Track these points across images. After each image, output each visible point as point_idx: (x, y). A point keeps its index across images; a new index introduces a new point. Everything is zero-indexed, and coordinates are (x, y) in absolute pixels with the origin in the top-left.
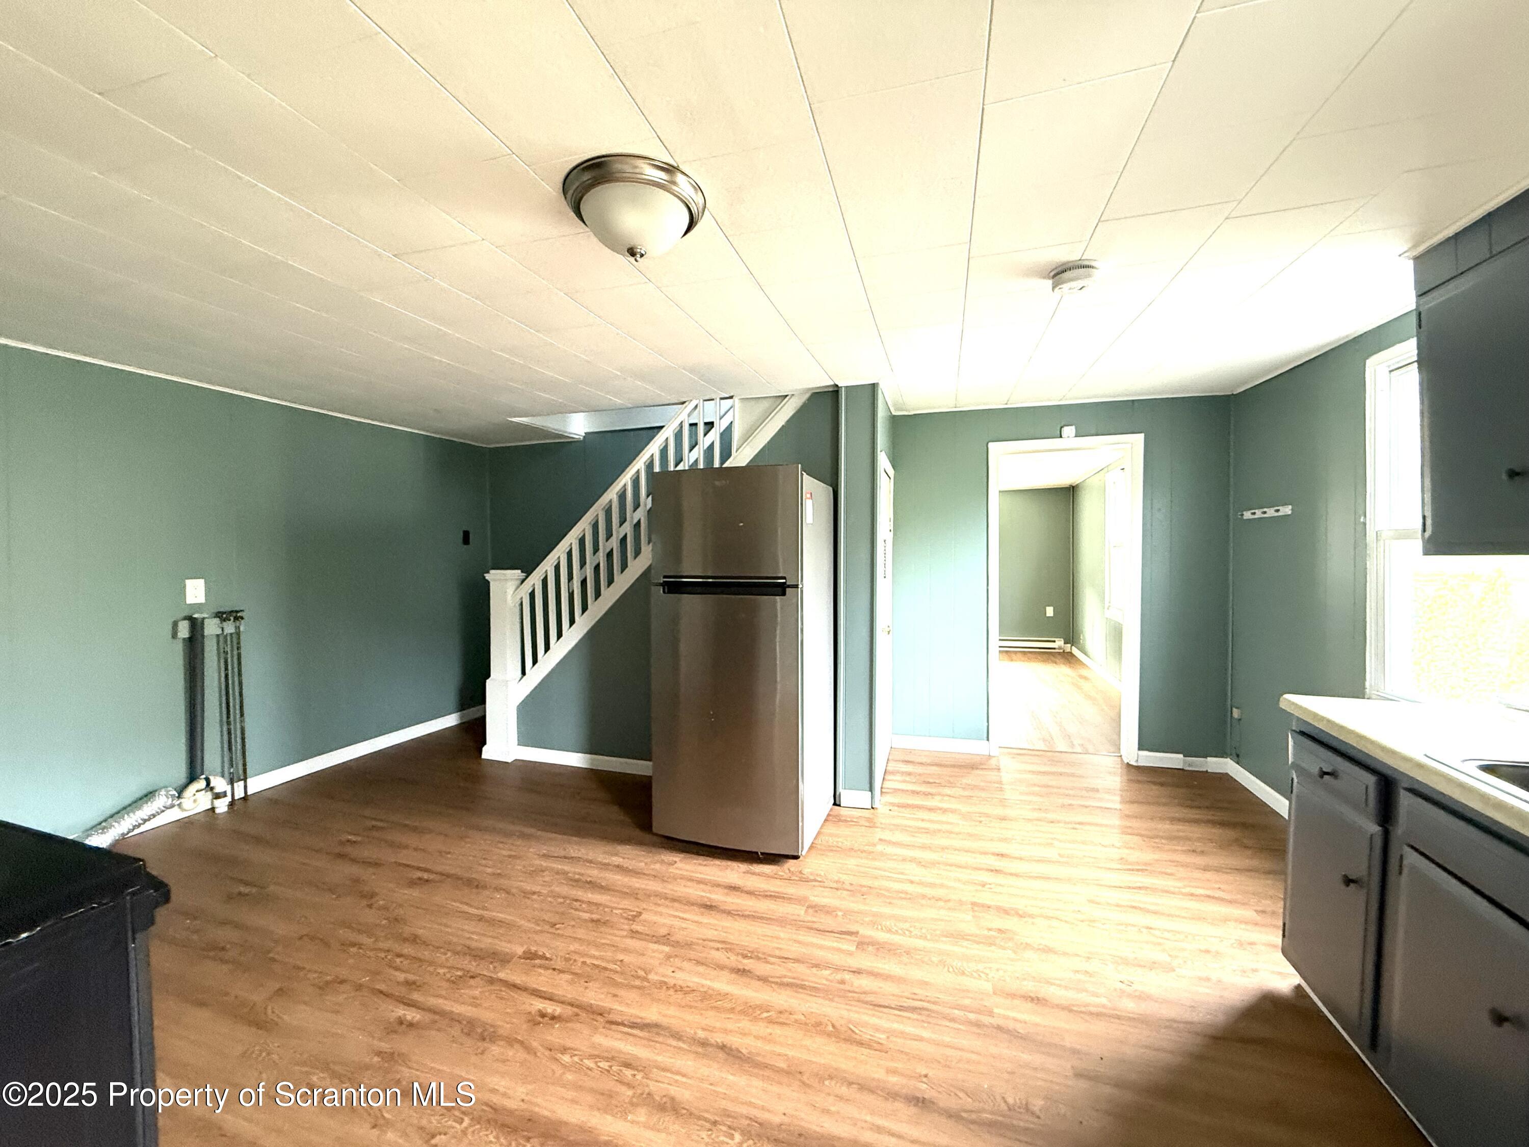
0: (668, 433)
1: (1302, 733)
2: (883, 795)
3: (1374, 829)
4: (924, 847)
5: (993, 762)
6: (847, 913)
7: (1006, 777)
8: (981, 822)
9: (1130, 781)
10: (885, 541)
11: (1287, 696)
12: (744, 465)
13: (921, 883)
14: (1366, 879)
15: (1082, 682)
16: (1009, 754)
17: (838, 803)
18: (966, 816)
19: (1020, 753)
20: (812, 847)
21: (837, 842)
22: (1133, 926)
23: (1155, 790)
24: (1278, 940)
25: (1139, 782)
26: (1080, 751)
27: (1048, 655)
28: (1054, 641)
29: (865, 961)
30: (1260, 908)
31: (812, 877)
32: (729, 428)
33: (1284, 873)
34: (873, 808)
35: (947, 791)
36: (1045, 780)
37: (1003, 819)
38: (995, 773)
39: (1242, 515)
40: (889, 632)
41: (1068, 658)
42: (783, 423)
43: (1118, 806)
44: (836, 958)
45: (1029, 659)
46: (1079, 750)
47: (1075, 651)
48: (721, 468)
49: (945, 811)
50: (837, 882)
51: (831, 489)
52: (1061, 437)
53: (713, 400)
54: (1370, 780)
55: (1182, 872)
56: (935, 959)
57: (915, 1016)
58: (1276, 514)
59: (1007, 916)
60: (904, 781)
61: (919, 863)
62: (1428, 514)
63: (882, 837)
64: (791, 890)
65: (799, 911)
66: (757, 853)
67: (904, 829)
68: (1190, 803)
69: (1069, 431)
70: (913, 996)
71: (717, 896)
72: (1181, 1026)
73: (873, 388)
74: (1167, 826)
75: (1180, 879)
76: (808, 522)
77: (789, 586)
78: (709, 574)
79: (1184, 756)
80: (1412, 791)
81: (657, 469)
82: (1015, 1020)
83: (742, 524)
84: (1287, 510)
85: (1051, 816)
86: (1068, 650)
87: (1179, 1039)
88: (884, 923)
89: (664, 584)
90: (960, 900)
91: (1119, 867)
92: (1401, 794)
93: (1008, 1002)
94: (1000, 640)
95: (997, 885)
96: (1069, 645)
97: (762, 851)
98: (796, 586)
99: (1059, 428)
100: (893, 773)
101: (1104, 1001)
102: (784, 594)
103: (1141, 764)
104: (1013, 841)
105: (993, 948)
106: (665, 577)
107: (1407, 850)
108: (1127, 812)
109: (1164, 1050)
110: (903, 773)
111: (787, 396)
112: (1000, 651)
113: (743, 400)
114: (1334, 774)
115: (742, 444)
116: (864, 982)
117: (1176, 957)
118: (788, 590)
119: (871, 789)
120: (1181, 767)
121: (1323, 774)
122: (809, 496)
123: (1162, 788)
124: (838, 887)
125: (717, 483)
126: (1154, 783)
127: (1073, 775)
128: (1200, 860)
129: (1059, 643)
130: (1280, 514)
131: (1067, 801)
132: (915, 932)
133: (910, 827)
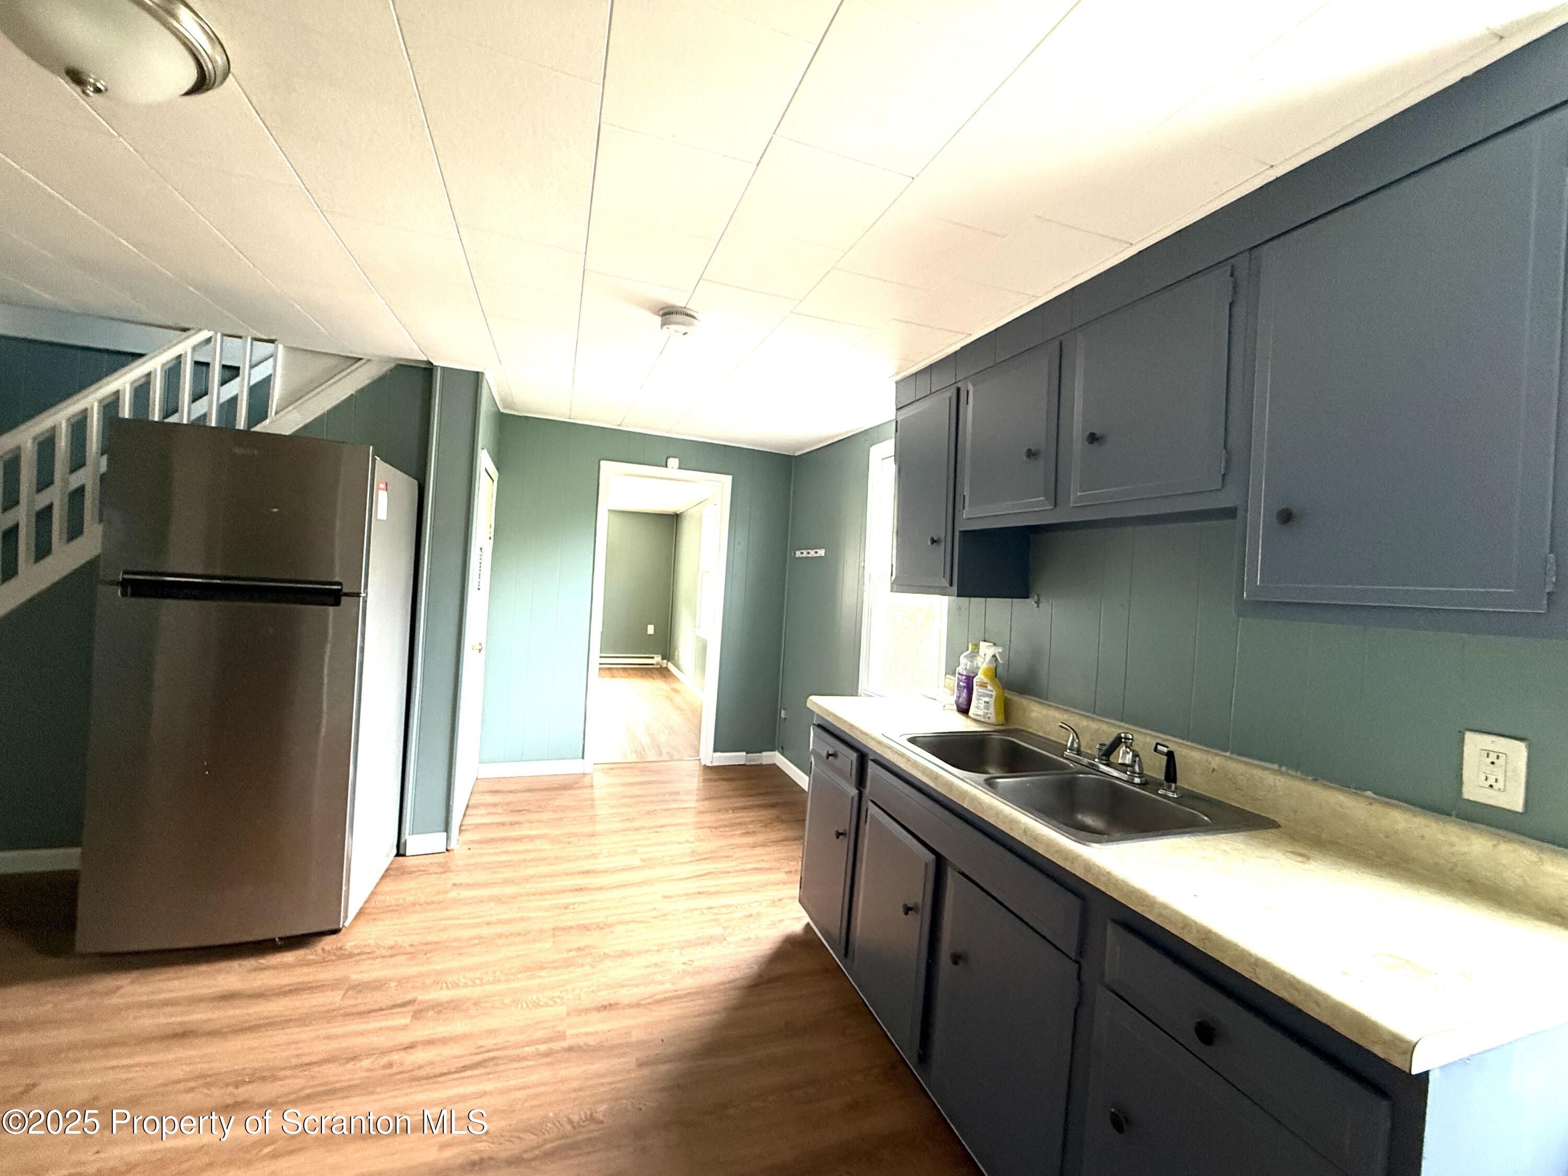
0: (155, 364)
1: (819, 726)
2: (462, 833)
3: (854, 792)
4: (506, 882)
5: (587, 780)
6: (401, 982)
7: (598, 793)
8: (569, 843)
9: (705, 780)
10: (481, 549)
11: (812, 698)
12: (287, 432)
13: (499, 922)
14: (848, 831)
15: (673, 694)
16: (603, 769)
17: (402, 852)
18: (554, 840)
19: (612, 767)
20: (361, 913)
21: (397, 899)
22: (697, 909)
23: (724, 786)
24: (796, 892)
25: (710, 780)
26: (668, 759)
27: (646, 671)
28: (653, 658)
29: (422, 1031)
30: (787, 870)
31: (356, 951)
32: (266, 383)
33: (802, 838)
34: (447, 850)
35: (536, 816)
36: (635, 790)
37: (593, 835)
38: (588, 791)
39: (795, 554)
40: (480, 650)
41: (663, 672)
42: (353, 392)
43: (693, 805)
44: (381, 1041)
45: (629, 676)
46: (666, 757)
47: (671, 666)
48: (247, 433)
49: (531, 838)
50: (392, 948)
51: (416, 482)
52: (666, 467)
53: (240, 337)
54: (854, 756)
55: (738, 853)
56: (507, 1001)
57: (483, 1071)
58: (815, 555)
59: (589, 933)
60: (489, 814)
61: (499, 900)
62: (894, 563)
63: (455, 881)
64: (325, 974)
65: (335, 998)
66: (273, 940)
67: (485, 867)
68: (748, 792)
69: (673, 462)
70: (479, 1050)
71: (198, 1016)
72: (727, 986)
73: (477, 377)
74: (731, 815)
75: (738, 859)
76: (379, 518)
77: (346, 595)
78: (218, 572)
79: (747, 753)
80: (874, 761)
81: (126, 412)
82: (586, 1034)
83: (276, 510)
84: (822, 553)
85: (636, 824)
86: (665, 666)
87: (727, 998)
88: (450, 979)
89: (124, 584)
90: (541, 929)
91: (693, 859)
92: (869, 766)
93: (584, 1018)
94: (601, 657)
95: (579, 903)
96: (665, 661)
97: (280, 935)
98: (358, 595)
99: (665, 458)
100: (476, 806)
101: (668, 986)
102: (337, 603)
103: (715, 764)
104: (600, 856)
105: (572, 969)
106: (126, 573)
107: (870, 803)
108: (702, 809)
109: (715, 1012)
110: (486, 805)
111: (360, 359)
112: (600, 669)
113: (291, 349)
114: (834, 755)
115: (286, 407)
116: (420, 1056)
117: (728, 927)
118: (344, 599)
119: (447, 828)
120: (742, 763)
121: (829, 755)
122: (382, 486)
123: (728, 783)
124: (394, 951)
125: (238, 450)
126: (723, 780)
127: (661, 782)
128: (750, 840)
129: (657, 659)
130: (818, 555)
131: (651, 808)
132: (486, 978)
133: (490, 863)
